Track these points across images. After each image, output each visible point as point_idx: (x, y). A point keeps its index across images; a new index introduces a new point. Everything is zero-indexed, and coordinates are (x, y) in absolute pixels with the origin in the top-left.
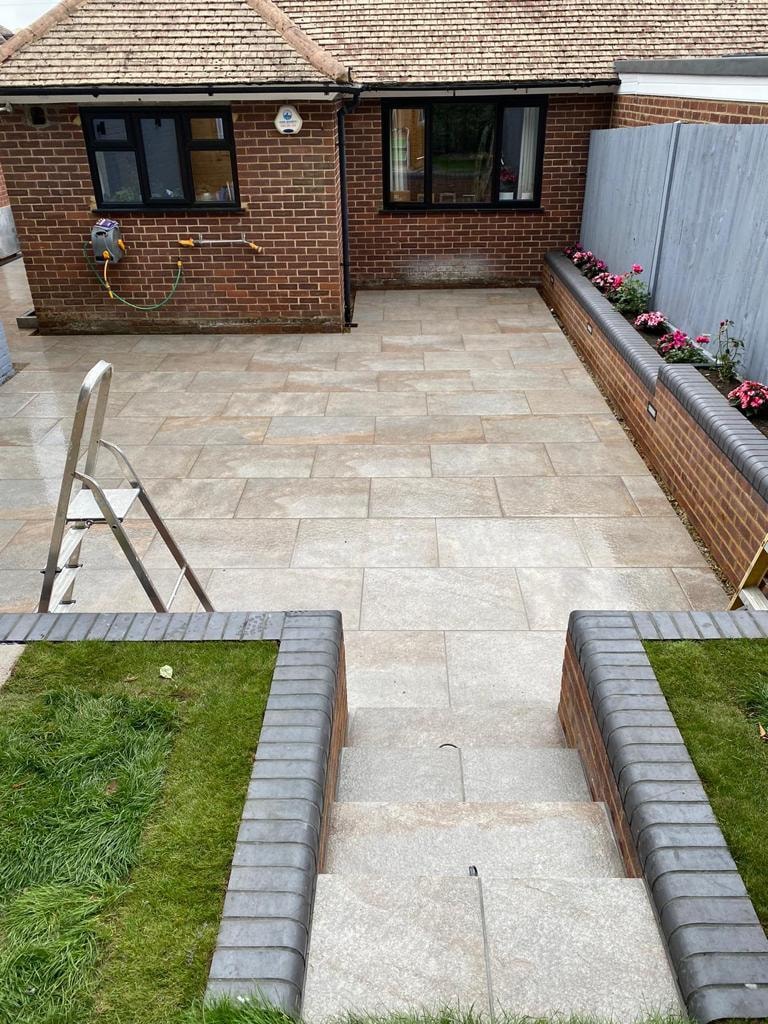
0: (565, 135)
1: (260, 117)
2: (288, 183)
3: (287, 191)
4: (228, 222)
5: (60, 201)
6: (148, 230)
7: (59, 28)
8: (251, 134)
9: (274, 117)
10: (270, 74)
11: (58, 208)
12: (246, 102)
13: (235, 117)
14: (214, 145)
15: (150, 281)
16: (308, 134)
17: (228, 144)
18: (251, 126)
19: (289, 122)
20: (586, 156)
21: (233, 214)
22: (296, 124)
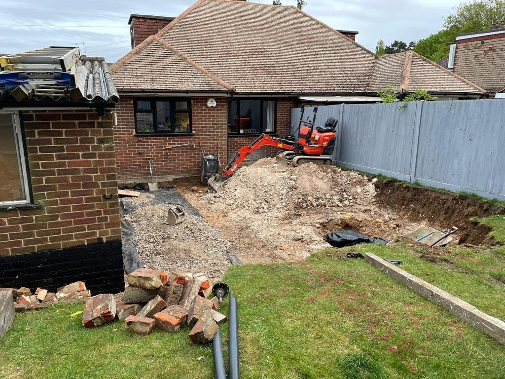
0: (284, 110)
1: (202, 102)
2: (210, 124)
3: (210, 127)
4: (187, 138)
5: (120, 131)
6: (156, 142)
7: (121, 69)
8: (198, 107)
9: (207, 102)
10: (207, 88)
11: (119, 134)
12: (196, 96)
13: (192, 102)
14: (184, 111)
15: (155, 161)
16: (218, 108)
17: (189, 111)
18: (198, 105)
19: (212, 103)
20: (290, 117)
21: (190, 135)
22: (214, 104)
